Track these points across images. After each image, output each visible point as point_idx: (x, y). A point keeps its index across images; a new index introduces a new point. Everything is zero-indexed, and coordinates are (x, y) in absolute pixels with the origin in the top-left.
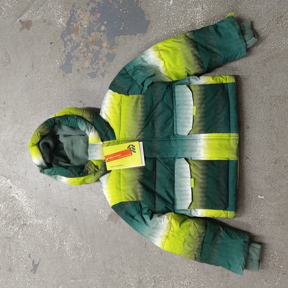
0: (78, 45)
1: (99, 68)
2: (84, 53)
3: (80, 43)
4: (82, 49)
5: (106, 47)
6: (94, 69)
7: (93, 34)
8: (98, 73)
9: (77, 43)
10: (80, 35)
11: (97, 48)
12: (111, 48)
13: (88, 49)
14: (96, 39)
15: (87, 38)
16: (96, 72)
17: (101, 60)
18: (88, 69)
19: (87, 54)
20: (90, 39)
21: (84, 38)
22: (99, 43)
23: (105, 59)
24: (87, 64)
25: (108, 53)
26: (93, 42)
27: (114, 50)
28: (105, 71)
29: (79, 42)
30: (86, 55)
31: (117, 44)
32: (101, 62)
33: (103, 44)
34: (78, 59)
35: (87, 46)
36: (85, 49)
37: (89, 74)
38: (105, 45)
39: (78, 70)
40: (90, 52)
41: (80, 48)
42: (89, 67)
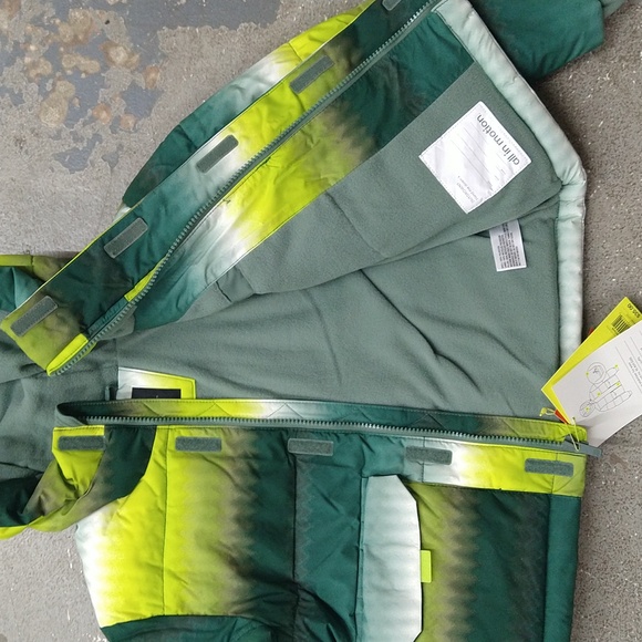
0: (20, 51)
1: (97, 137)
2: (42, 79)
3: (28, 41)
4: (34, 65)
5: (126, 64)
6: (77, 139)
7: (76, 14)
8: (96, 155)
9: (17, 43)
10: (29, 14)
11: (93, 66)
12: (142, 67)
13: (58, 67)
14: (86, 33)
15: (53, 28)
16: (88, 151)
17: (107, 107)
18: (58, 136)
19: (54, 85)
20: (66, 32)
21: (42, 25)
22: (98, 48)
23: (119, 106)
24: (52, 119)
25: (134, 85)
26: (76, 44)
27: (153, 75)
28: (120, 147)
29: (22, 40)
30: (49, 87)
31: (164, 56)
32: (104, 115)
33: (112, 53)
34: (17, 100)
35: (52, 55)
36: (46, 68)
37: (60, 157)
38: (120, 55)
39: (19, 141)
40: (65, 77)
41: (28, 60)
42: (59, 132)
